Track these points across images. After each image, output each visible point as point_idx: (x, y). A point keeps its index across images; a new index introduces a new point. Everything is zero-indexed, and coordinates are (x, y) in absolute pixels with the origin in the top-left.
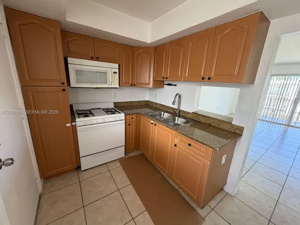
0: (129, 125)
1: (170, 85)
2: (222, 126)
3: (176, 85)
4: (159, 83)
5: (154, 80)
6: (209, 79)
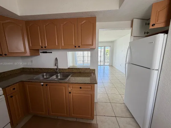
0: (12, 97)
1: (46, 52)
2: (86, 71)
3: (51, 52)
4: (35, 52)
5: (30, 49)
6: (79, 47)
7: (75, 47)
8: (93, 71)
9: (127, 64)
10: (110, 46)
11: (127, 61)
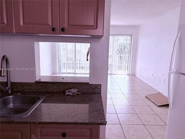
2: (80, 90)
6: (63, 30)
7: (53, 29)
8: (97, 90)
9: (172, 76)
10: (131, 36)
11: (173, 68)
